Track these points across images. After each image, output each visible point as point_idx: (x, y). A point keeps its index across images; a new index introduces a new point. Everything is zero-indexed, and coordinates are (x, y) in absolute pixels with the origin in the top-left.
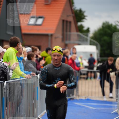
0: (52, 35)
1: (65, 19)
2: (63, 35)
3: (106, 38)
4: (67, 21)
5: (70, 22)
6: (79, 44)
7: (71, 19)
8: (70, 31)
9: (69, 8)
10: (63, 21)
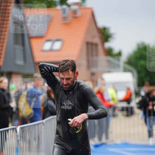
1: (90, 40)
4: (92, 44)
5: (96, 45)
6: (109, 72)
7: (97, 40)
10: (88, 44)
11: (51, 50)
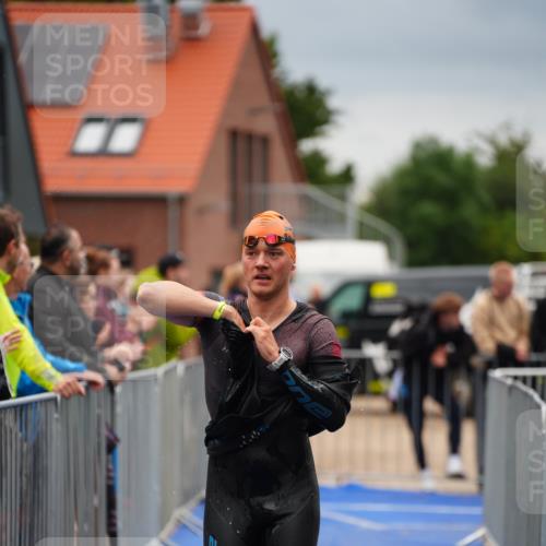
0: (182, 200)
1: (242, 122)
2: (234, 197)
3: (429, 209)
4: (250, 137)
5: (265, 141)
6: (308, 237)
7: (267, 124)
8: (266, 179)
9: (255, 75)
10: (234, 134)
11: (103, 153)
